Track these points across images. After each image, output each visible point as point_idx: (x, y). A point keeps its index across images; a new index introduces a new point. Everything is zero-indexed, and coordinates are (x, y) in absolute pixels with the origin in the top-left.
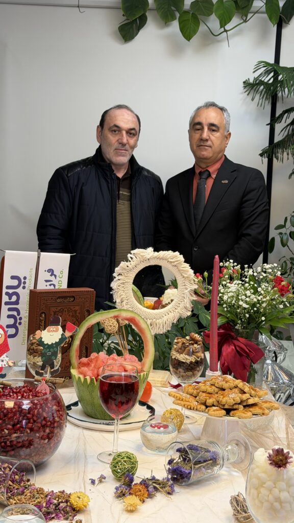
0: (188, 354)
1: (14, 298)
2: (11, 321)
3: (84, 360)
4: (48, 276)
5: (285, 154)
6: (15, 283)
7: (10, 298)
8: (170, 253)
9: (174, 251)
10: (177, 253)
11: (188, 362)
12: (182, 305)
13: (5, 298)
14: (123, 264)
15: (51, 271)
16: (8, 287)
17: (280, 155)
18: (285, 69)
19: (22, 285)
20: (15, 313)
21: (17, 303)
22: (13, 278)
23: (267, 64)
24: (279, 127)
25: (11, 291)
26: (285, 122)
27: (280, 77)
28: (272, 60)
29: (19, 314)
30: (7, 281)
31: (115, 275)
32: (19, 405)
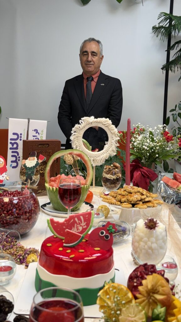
0: (112, 174)
1: (15, 146)
2: (14, 159)
3: (53, 178)
4: (34, 133)
5: (176, 67)
6: (15, 137)
7: (13, 146)
8: (104, 119)
9: (106, 118)
10: (108, 119)
11: (112, 179)
12: (111, 149)
13: (10, 146)
14: (77, 126)
15: (36, 131)
16: (11, 139)
17: (173, 69)
18: (176, 17)
19: (20, 138)
20: (16, 154)
21: (17, 148)
22: (14, 134)
23: (166, 14)
24: (172, 53)
25: (13, 142)
26: (176, 49)
27: (173, 22)
28: (168, 12)
29: (18, 155)
30: (10, 136)
31: (72, 132)
32: (11, 201)
